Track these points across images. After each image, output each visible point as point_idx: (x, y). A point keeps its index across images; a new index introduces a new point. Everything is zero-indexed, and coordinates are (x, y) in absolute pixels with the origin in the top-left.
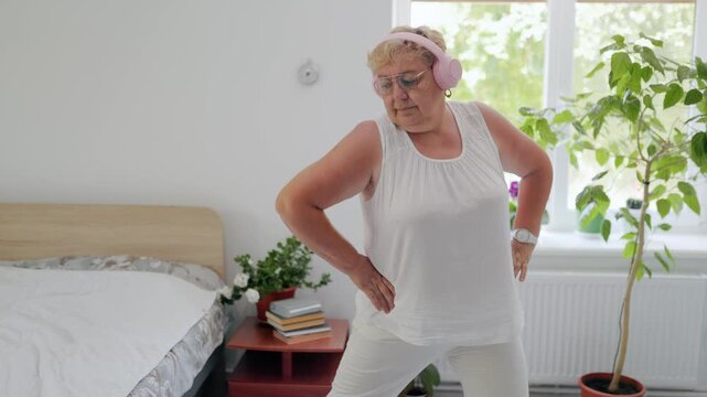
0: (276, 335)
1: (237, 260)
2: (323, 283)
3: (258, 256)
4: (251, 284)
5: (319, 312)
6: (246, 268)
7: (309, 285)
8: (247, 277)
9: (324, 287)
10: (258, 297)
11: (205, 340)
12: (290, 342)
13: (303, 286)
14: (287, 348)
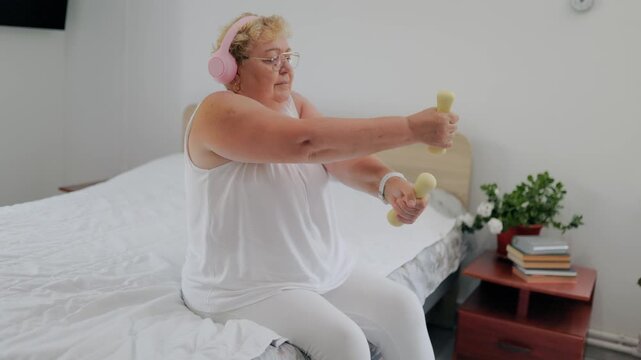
0: (514, 270)
1: (484, 188)
2: (574, 225)
3: (506, 188)
4: (495, 214)
5: (566, 254)
6: (492, 196)
7: (557, 225)
8: (491, 206)
9: (573, 229)
10: (501, 228)
11: (440, 261)
12: (530, 281)
13: (551, 225)
14: (526, 285)
